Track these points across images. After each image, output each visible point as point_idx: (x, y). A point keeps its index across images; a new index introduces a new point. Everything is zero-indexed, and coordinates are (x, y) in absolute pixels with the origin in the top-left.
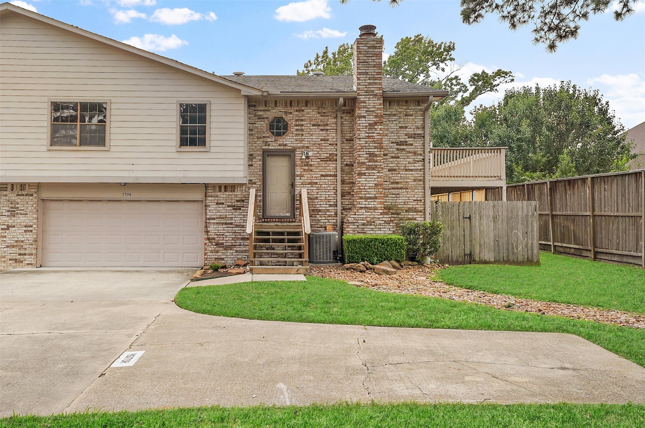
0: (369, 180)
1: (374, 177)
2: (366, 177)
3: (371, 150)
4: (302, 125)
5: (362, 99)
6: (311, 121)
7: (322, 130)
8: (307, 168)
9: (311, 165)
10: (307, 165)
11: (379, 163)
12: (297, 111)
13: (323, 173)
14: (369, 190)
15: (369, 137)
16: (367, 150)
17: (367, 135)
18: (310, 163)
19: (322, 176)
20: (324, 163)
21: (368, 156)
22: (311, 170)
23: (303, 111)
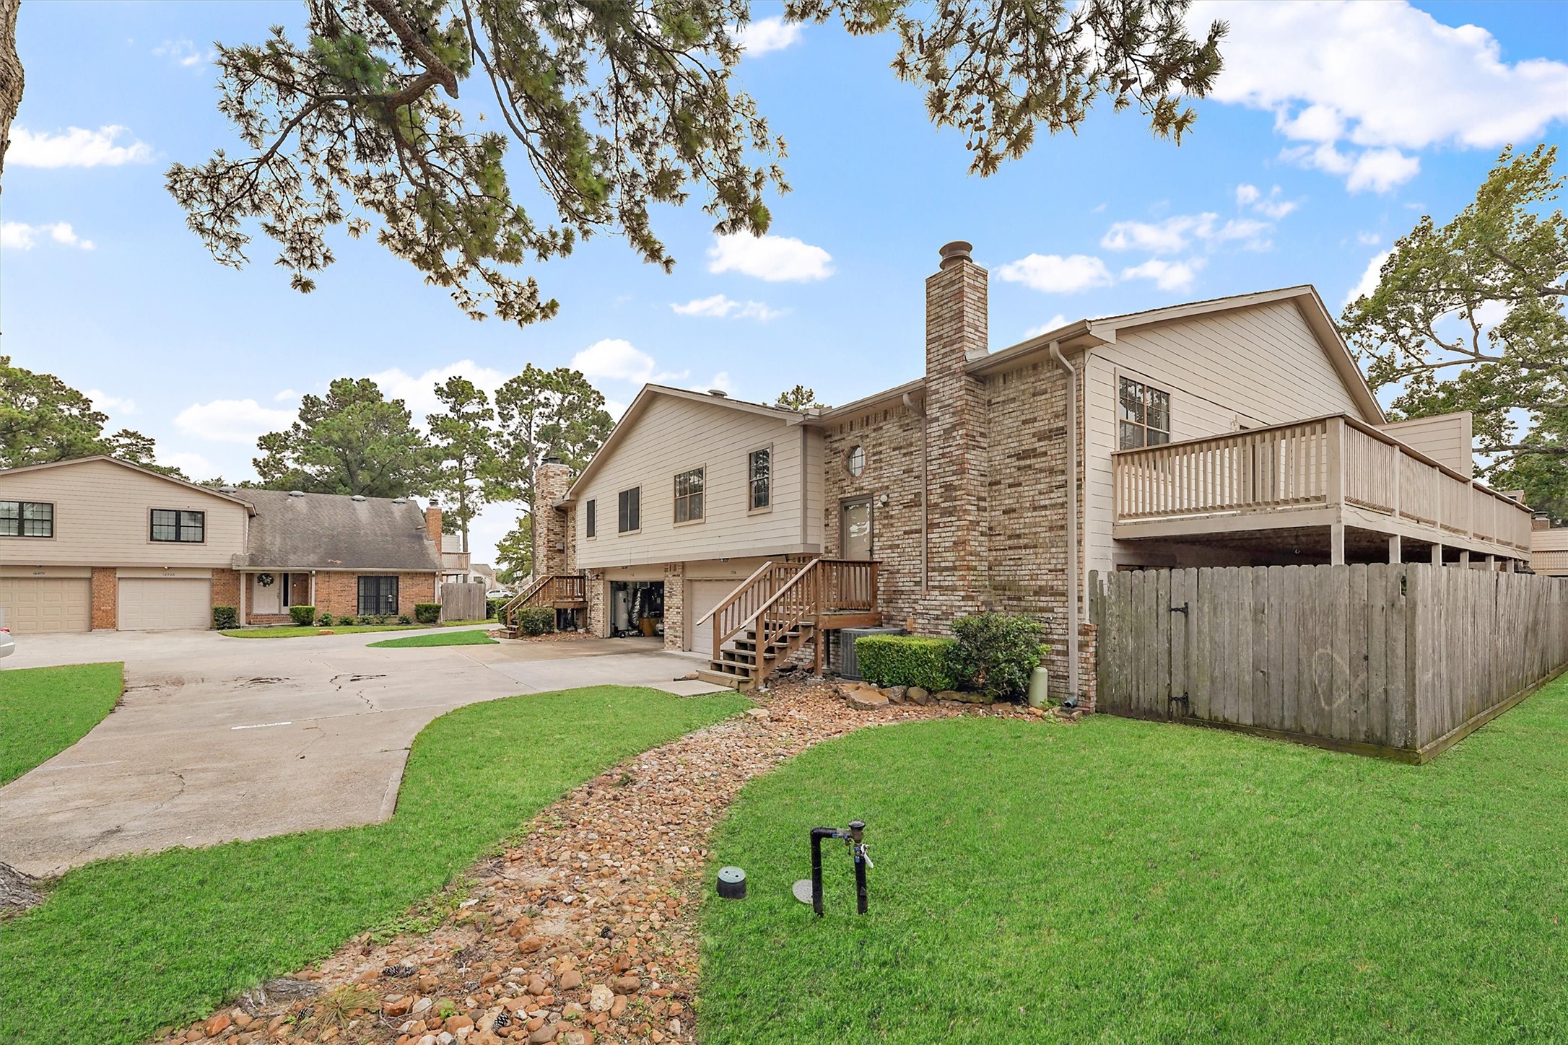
0: (943, 535)
1: (953, 529)
2: (940, 530)
3: (948, 479)
4: (881, 452)
5: (933, 388)
6: (891, 442)
7: (905, 455)
8: (886, 522)
9: (892, 517)
10: (886, 518)
11: (958, 503)
12: (875, 430)
13: (907, 528)
14: (944, 554)
15: (943, 456)
16: (942, 480)
17: (941, 451)
18: (891, 513)
19: (906, 533)
20: (907, 510)
21: (943, 490)
22: (892, 525)
23: (881, 428)
